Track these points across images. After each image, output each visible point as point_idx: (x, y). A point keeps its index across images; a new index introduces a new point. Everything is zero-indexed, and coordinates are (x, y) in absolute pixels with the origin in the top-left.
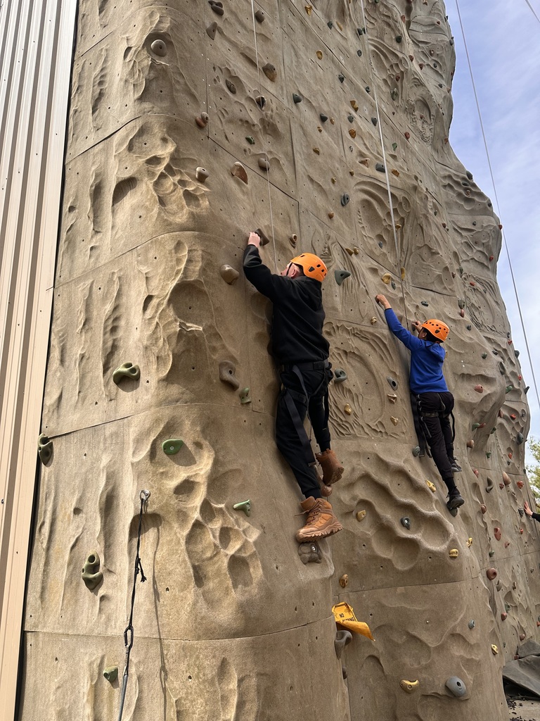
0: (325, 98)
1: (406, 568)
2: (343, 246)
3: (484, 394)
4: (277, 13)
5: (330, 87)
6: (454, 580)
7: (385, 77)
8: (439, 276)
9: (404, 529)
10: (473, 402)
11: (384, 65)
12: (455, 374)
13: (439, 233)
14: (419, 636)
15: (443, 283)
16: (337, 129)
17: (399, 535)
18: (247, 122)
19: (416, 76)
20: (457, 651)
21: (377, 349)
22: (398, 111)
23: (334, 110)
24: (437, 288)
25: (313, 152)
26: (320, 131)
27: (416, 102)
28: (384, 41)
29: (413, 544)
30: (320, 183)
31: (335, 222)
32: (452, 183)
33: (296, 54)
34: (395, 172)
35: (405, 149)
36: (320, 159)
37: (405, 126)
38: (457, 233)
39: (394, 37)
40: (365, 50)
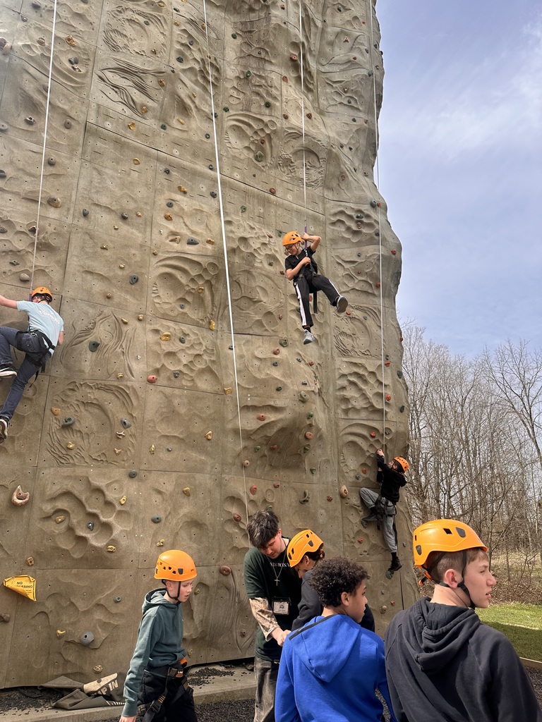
0: (133, 198)
1: (79, 557)
4: (80, 149)
5: (146, 185)
7: (247, 145)
8: (258, 321)
10: (249, 429)
11: (246, 134)
13: (270, 282)
14: (75, 603)
15: (263, 326)
16: (146, 219)
18: (11, 251)
19: (291, 132)
21: (120, 398)
22: (266, 169)
23: (146, 203)
24: (257, 331)
26: (117, 229)
27: (294, 153)
28: (250, 112)
30: (101, 273)
31: (116, 300)
32: (343, 218)
33: (100, 173)
34: (209, 242)
35: (264, 206)
36: (107, 253)
37: (275, 182)
38: (340, 267)
39: (263, 104)
40: (222, 128)
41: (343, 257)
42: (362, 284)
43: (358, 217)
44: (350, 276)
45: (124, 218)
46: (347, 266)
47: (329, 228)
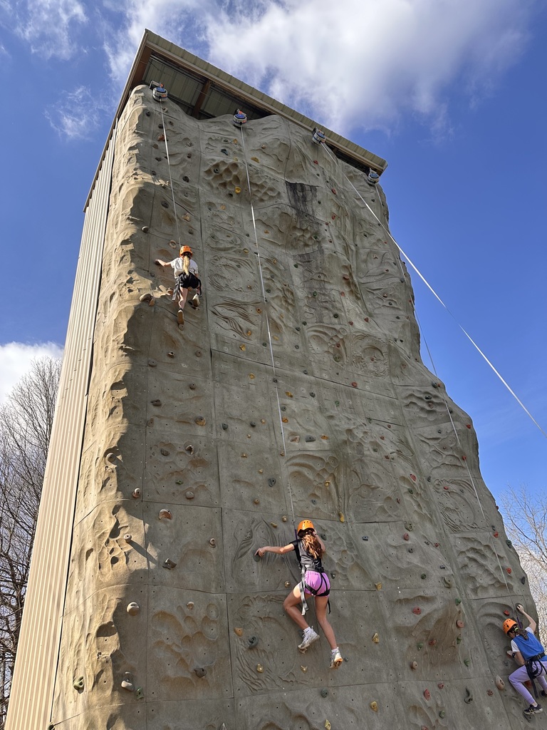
0: (256, 408)
2: (269, 522)
3: (423, 614)
4: (211, 372)
5: (263, 394)
7: (326, 349)
10: (409, 625)
11: (324, 341)
12: (390, 602)
13: (380, 467)
16: (269, 425)
18: (176, 472)
19: (358, 335)
23: (266, 411)
26: (250, 437)
27: (364, 351)
28: (323, 323)
30: (247, 480)
31: (262, 504)
32: (414, 400)
33: (228, 390)
34: (324, 437)
35: (351, 399)
36: (247, 460)
37: (354, 376)
38: (424, 444)
39: (332, 315)
40: (305, 338)
41: (425, 435)
42: (449, 458)
43: (427, 398)
44: (437, 452)
45: (253, 426)
46: (431, 443)
47: (405, 411)
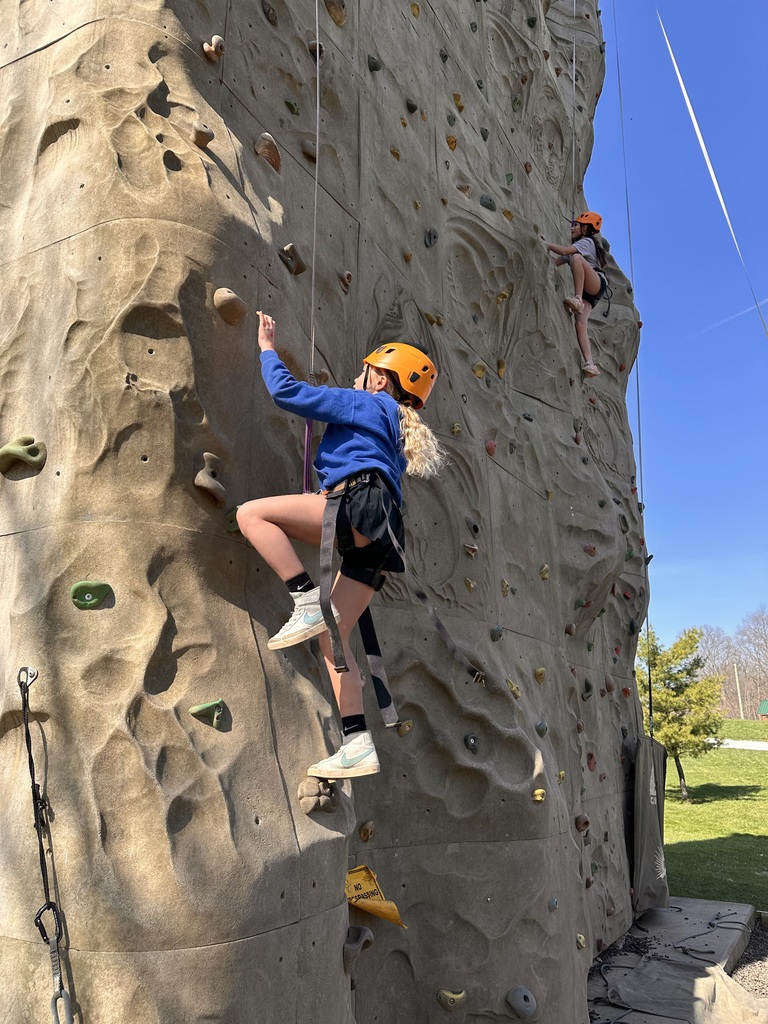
1: (465, 815)
2: (421, 307)
3: (598, 558)
5: (426, 63)
6: (533, 836)
7: (506, 74)
8: (552, 379)
9: (468, 753)
10: (581, 568)
11: (506, 56)
12: (559, 525)
14: (473, 922)
15: (555, 391)
16: (429, 130)
17: (459, 762)
18: (290, 75)
19: (549, 83)
20: (528, 946)
21: (457, 473)
22: (520, 129)
24: (547, 396)
25: (389, 154)
26: (405, 125)
27: (545, 121)
28: (510, 19)
29: (479, 778)
30: (397, 205)
31: (414, 269)
34: (507, 213)
36: (399, 166)
39: (525, 17)
40: (482, 24)
42: (606, 360)
45: (411, 108)
